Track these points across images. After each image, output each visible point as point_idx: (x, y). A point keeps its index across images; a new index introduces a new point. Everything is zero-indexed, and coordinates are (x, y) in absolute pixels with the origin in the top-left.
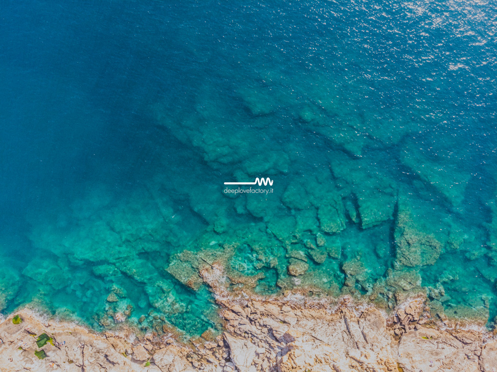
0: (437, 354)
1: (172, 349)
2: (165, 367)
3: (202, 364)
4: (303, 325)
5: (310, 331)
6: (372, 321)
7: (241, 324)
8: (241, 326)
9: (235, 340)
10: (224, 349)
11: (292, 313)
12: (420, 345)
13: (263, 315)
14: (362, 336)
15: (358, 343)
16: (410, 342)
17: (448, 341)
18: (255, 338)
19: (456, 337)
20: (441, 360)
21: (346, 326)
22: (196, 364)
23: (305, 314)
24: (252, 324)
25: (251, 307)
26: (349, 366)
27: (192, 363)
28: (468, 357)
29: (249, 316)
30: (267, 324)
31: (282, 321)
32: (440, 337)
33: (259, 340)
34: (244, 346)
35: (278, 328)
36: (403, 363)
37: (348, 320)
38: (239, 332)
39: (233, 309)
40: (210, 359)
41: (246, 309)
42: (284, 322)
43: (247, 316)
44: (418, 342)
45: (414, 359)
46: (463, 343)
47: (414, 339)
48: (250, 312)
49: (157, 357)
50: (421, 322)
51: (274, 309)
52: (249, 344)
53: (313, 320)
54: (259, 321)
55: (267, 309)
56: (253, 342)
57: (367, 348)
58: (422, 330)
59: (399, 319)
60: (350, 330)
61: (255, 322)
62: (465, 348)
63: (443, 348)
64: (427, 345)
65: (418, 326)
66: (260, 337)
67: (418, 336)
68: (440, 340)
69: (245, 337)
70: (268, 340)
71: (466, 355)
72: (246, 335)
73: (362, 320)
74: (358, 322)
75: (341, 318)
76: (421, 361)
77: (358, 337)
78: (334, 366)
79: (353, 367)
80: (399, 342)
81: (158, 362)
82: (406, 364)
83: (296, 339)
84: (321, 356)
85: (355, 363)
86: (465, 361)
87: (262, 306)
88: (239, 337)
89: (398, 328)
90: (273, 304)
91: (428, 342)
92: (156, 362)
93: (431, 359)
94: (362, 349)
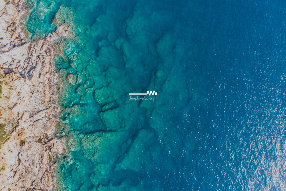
0: (33, 164)
1: (16, 13)
2: (5, 10)
3: (10, 32)
4: (39, 85)
5: (36, 89)
6: (47, 124)
7: (36, 51)
8: (34, 51)
9: (26, 48)
10: (20, 43)
11: (46, 79)
12: (37, 154)
13: (43, 63)
14: (37, 119)
15: (33, 117)
16: (38, 148)
17: (41, 170)
18: (29, 60)
19: (44, 174)
20: (30, 167)
21: (42, 110)
22: (10, 28)
23: (46, 86)
24: (37, 57)
25: (46, 55)
26: (18, 112)
27: (10, 26)
28: (34, 182)
29: (41, 55)
30: (38, 65)
31: (41, 73)
32: (43, 165)
33: (28, 62)
34: (23, 54)
35: (36, 72)
36: (25, 145)
37: (45, 111)
38: (31, 51)
39: (44, 45)
40: (13, 36)
41: (45, 53)
42: (40, 75)
43: (41, 54)
44: (39, 152)
45: (28, 151)
46: (41, 178)
47: (40, 150)
48: (43, 55)
49: (11, 5)
50: (50, 153)
51: (47, 68)
52: (25, 57)
53: (43, 91)
54: (39, 61)
55: (46, 64)
56: (27, 59)
57: (31, 122)
58: (46, 154)
59: (50, 140)
60: (40, 112)
61: (38, 59)
62: (39, 179)
63: (37, 167)
64: (38, 158)
65: (48, 152)
66: (30, 62)
67: (42, 152)
68: (41, 165)
69: (29, 54)
70: (29, 67)
71: (35, 180)
72: (30, 55)
73: (47, 119)
74: (46, 117)
75: (46, 107)
76: (28, 155)
77: (36, 117)
78: (17, 103)
79: (18, 114)
80: (37, 142)
81: (8, 6)
82: (25, 146)
83: (30, 80)
84: (22, 95)
85: (20, 115)
86: (31, 180)
87: (47, 62)
88: (28, 51)
89: (45, 141)
90: (49, 67)
91: (39, 158)
92: (8, 5)
93: (30, 161)
94: (29, 120)
